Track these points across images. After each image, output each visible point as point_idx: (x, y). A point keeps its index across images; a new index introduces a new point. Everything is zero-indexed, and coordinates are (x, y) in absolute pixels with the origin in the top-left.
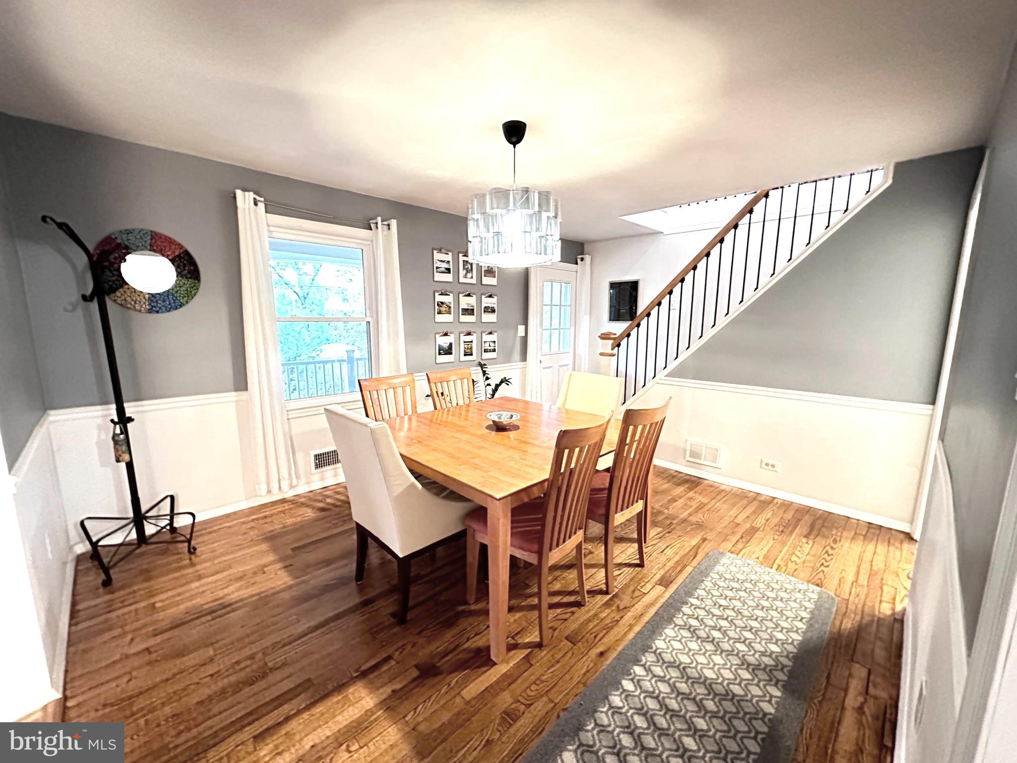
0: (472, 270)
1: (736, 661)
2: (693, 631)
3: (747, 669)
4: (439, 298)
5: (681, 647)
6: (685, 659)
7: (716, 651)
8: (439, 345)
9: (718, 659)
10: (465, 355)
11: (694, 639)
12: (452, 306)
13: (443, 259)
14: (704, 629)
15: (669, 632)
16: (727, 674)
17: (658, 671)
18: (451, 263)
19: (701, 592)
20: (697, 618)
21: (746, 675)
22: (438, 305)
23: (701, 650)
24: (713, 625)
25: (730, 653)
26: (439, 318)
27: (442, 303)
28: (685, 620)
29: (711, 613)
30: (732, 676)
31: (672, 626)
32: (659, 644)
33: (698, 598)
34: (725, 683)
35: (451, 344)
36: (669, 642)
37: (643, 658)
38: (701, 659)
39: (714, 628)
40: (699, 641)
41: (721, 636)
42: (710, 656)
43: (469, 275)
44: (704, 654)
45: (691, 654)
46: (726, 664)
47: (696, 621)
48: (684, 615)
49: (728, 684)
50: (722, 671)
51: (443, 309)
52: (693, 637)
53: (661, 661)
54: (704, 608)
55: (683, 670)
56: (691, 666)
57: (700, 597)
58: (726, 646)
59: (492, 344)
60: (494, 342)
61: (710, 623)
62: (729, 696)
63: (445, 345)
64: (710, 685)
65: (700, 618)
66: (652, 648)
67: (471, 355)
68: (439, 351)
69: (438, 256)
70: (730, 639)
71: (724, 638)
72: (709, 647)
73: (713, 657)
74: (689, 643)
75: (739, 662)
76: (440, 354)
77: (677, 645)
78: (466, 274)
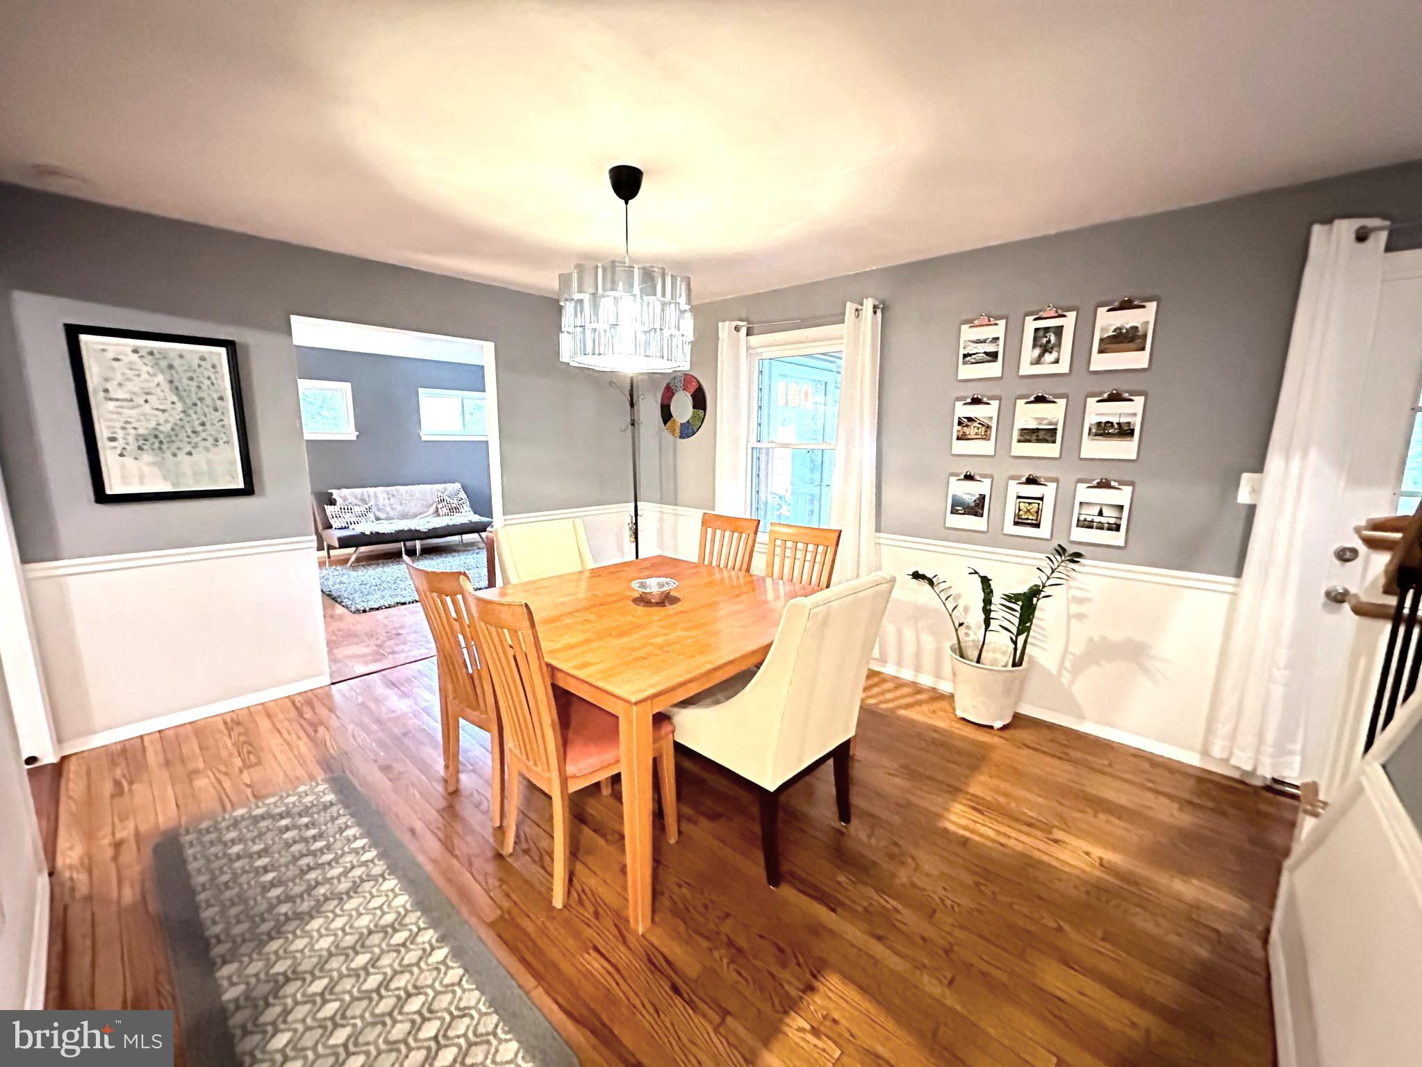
0: (1059, 344)
1: (306, 965)
2: (387, 931)
3: (284, 974)
4: (963, 411)
5: (371, 905)
6: (351, 905)
7: (337, 947)
8: (954, 496)
9: (325, 943)
10: (1016, 523)
11: (372, 926)
12: (994, 424)
13: (982, 337)
14: (379, 946)
15: (403, 900)
16: (300, 944)
17: (358, 872)
18: (1001, 342)
19: (455, 974)
20: (404, 945)
21: (280, 967)
22: (960, 423)
23: (351, 927)
24: (379, 964)
25: (322, 964)
26: (960, 447)
27: (970, 419)
28: (410, 927)
29: (402, 972)
30: (293, 948)
31: (408, 906)
32: (391, 883)
33: (444, 962)
34: (290, 936)
35: (983, 497)
36: (386, 895)
37: (381, 863)
38: (339, 923)
39: (374, 962)
40: (365, 931)
41: (353, 965)
42: (336, 935)
43: (1049, 357)
44: (343, 929)
45: (354, 913)
46: (312, 949)
47: (401, 941)
48: (420, 930)
49: (287, 939)
50: (306, 940)
51: (971, 431)
52: (376, 926)
53: (366, 878)
54: (417, 964)
55: (340, 898)
56: (339, 907)
57: (443, 968)
58: (334, 963)
59: (1114, 513)
60: (1121, 508)
61: (385, 961)
62: (277, 931)
63: (970, 499)
64: (302, 919)
65: (403, 950)
66: (389, 874)
67: (1037, 526)
68: (953, 506)
69: (968, 333)
70: (341, 976)
71: (348, 969)
72: (349, 940)
73: (332, 938)
74: (370, 917)
75: (301, 969)
76: (954, 512)
77: (376, 903)
78: (1041, 356)
